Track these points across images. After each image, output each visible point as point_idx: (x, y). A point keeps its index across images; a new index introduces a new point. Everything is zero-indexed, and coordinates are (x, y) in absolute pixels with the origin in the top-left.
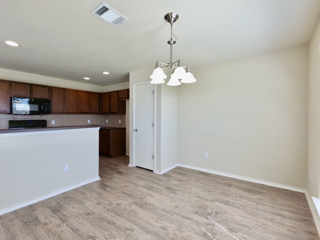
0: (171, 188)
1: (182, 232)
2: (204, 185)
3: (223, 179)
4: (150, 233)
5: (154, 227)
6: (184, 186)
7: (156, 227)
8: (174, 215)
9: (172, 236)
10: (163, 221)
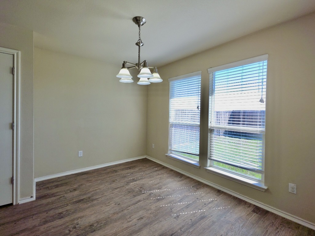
0: (83, 200)
1: (150, 209)
2: (101, 180)
3: (105, 170)
4: (142, 229)
5: (136, 225)
6: (89, 191)
7: (136, 223)
8: (128, 208)
9: (152, 215)
10: (131, 217)
